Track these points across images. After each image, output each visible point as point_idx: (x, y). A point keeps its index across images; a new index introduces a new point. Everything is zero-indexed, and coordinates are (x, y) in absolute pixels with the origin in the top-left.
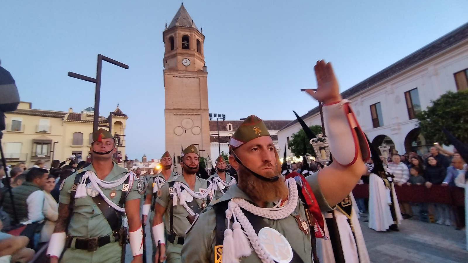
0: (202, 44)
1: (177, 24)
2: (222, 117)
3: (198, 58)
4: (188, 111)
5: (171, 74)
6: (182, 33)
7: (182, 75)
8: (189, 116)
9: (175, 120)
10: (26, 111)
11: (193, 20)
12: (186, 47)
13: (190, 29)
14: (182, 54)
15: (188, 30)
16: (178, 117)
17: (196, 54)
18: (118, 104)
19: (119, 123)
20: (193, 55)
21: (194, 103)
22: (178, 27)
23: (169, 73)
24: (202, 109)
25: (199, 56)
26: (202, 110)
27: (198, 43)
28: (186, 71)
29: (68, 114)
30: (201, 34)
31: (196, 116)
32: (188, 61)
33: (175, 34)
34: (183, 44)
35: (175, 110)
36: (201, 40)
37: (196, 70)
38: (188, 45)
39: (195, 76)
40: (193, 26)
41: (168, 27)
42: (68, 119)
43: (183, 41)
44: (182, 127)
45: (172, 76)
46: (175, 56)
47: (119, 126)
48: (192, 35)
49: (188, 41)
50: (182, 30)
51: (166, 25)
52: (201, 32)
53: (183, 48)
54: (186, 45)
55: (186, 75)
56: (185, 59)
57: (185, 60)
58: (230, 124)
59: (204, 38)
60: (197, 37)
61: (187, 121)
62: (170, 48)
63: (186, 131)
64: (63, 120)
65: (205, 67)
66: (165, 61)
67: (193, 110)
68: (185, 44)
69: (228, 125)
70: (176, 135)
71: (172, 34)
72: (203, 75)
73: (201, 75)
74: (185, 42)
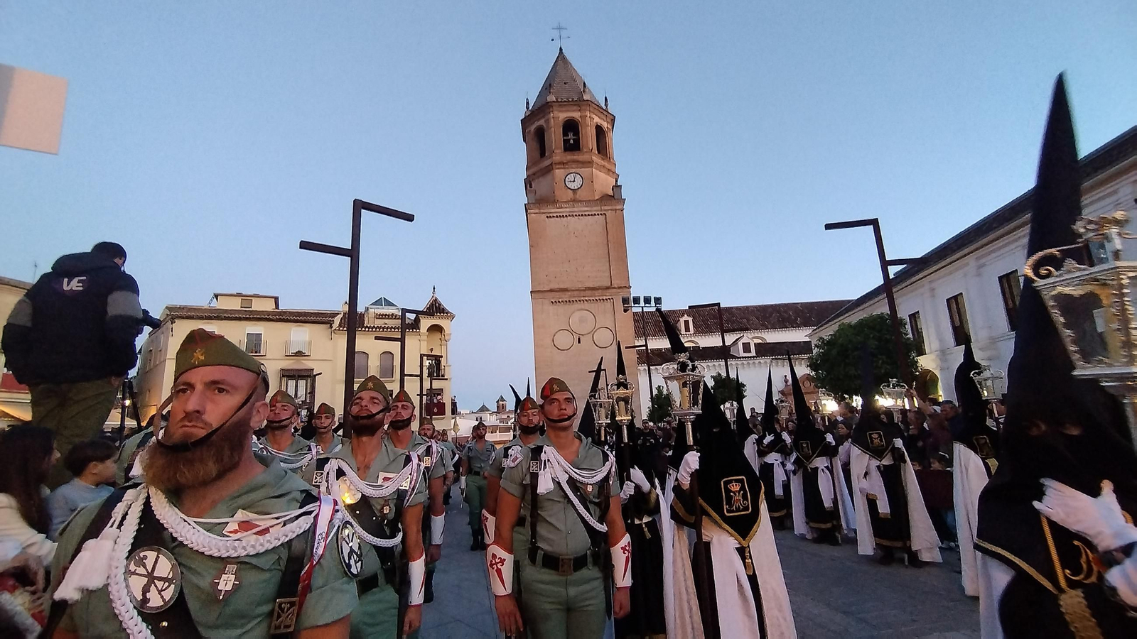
0: (610, 134)
1: (551, 98)
2: (653, 303)
3: (601, 168)
4: (582, 294)
5: (542, 211)
6: (563, 116)
7: (565, 210)
8: (586, 305)
9: (555, 315)
10: (269, 313)
11: (584, 83)
12: (573, 146)
13: (579, 106)
14: (563, 164)
15: (575, 108)
16: (561, 309)
17: (596, 159)
18: (434, 289)
19: (436, 329)
20: (589, 164)
21: (595, 274)
22: (554, 104)
23: (537, 211)
24: (616, 286)
25: (603, 163)
26: (614, 288)
27: (600, 132)
28: (574, 201)
29: (341, 316)
30: (604, 112)
31: (601, 304)
32: (578, 178)
33: (547, 121)
34: (566, 142)
35: (553, 294)
36: (605, 125)
37: (597, 198)
38: (577, 141)
39: (596, 209)
40: (585, 97)
41: (530, 108)
42: (340, 326)
43: (565, 134)
44: (572, 332)
45: (544, 216)
46: (549, 170)
47: (438, 335)
48: (584, 117)
49: (576, 133)
50: (561, 109)
51: (528, 103)
52: (604, 108)
53: (566, 150)
54: (572, 142)
55: (576, 209)
56: (572, 175)
57: (571, 177)
58: (686, 318)
59: (613, 120)
60: (597, 120)
61: (580, 317)
62: (537, 154)
63: (579, 339)
64: (331, 327)
65: (617, 187)
66: (528, 183)
67: (593, 289)
68: (569, 140)
69: (681, 319)
70: (559, 349)
71: (542, 122)
72: (614, 208)
73: (609, 208)
74: (571, 136)
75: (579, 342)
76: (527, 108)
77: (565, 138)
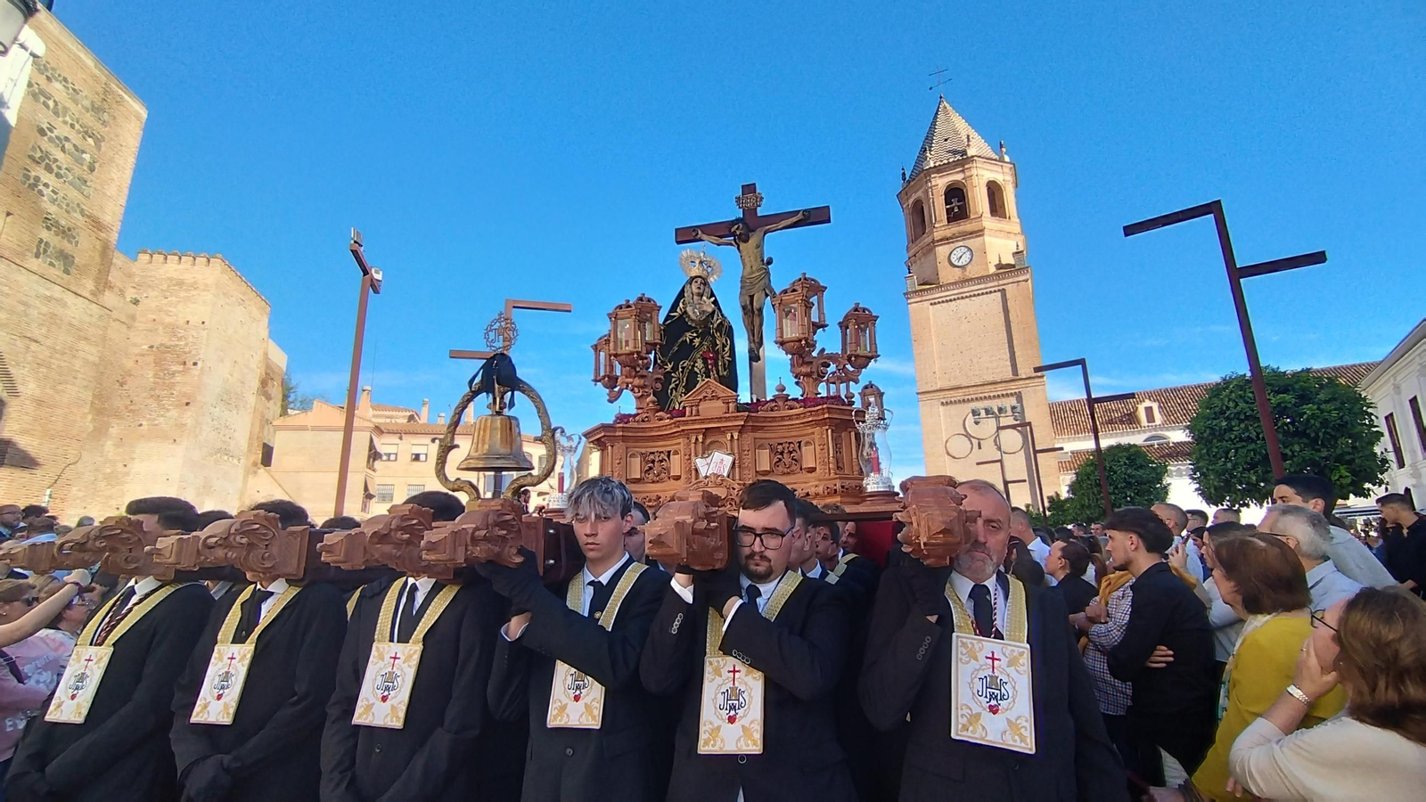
1: (928, 163)
3: (997, 233)
4: (980, 390)
5: (924, 298)
6: (944, 181)
7: (953, 293)
8: (986, 403)
9: (947, 418)
12: (959, 215)
13: (962, 165)
14: (947, 238)
15: (957, 169)
16: (953, 410)
17: (990, 223)
20: (981, 231)
21: (995, 364)
22: (930, 170)
23: (918, 299)
24: (1023, 376)
25: (1000, 226)
26: (1021, 379)
28: (964, 280)
30: (998, 163)
31: (1004, 401)
32: (966, 252)
33: (927, 192)
34: (948, 210)
35: (944, 392)
36: (1000, 178)
37: (992, 271)
38: (963, 208)
39: (991, 286)
40: (970, 153)
43: (948, 202)
44: (968, 437)
45: (927, 304)
46: (931, 248)
48: (970, 177)
49: (962, 198)
50: (941, 175)
51: (904, 175)
53: (949, 221)
54: (956, 209)
55: (965, 290)
56: (958, 249)
57: (958, 253)
58: (1147, 403)
60: (988, 175)
62: (917, 231)
63: (979, 445)
65: (1018, 254)
67: (994, 382)
68: (953, 208)
69: (1139, 406)
70: (954, 458)
71: (920, 193)
72: (1016, 279)
73: (1011, 280)
74: (955, 202)
75: (980, 448)
76: (904, 179)
77: (948, 207)
